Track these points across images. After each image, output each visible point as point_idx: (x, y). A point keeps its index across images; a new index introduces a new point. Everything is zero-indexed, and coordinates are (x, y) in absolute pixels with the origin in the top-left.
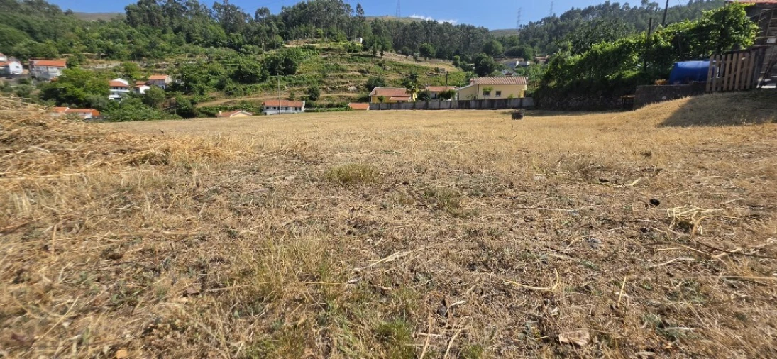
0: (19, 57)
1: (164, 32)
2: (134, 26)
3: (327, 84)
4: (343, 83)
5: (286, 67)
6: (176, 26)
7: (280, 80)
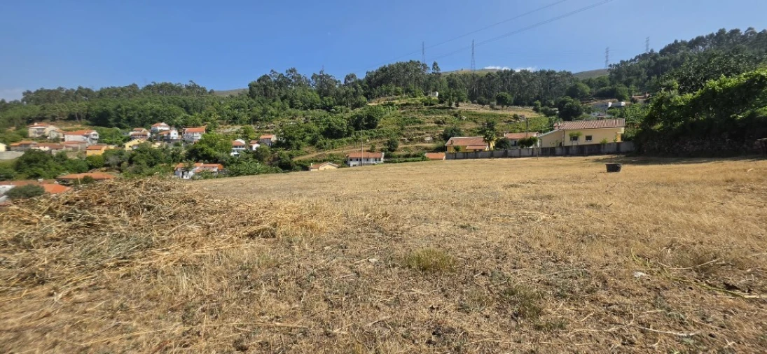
0: (177, 126)
1: (274, 101)
2: (254, 98)
3: (404, 136)
4: (420, 135)
5: (369, 123)
6: (282, 95)
7: (363, 134)
